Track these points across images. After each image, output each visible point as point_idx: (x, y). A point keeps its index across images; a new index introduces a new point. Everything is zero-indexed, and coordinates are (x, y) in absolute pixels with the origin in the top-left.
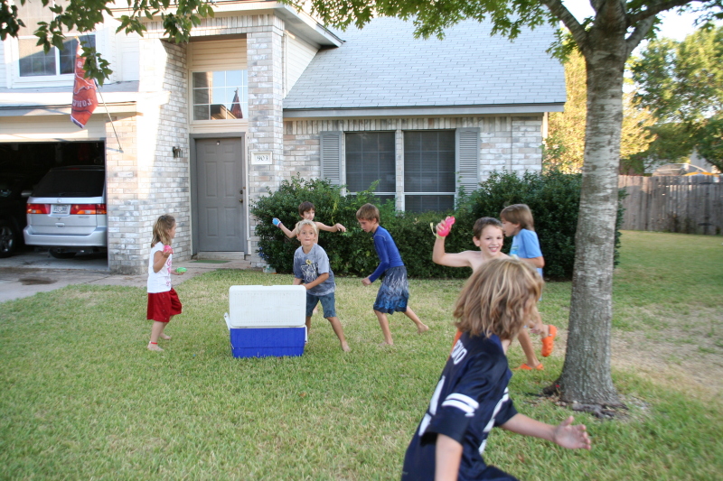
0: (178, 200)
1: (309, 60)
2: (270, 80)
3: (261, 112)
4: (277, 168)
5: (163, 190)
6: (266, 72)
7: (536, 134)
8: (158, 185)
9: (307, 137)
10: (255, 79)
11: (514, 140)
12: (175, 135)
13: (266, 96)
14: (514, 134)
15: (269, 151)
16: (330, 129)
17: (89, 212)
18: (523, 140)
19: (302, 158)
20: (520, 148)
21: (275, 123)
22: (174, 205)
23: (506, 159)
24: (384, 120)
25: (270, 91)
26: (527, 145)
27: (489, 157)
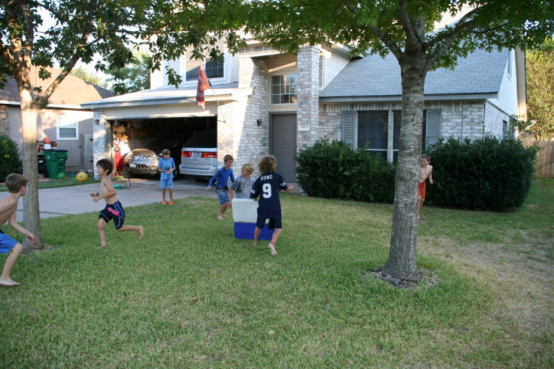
0: (260, 151)
1: (343, 67)
2: (310, 80)
3: (304, 99)
4: (313, 133)
5: (250, 145)
6: (307, 75)
7: (479, 113)
8: (247, 142)
9: (335, 114)
10: (302, 80)
11: (464, 117)
12: (259, 112)
13: (307, 89)
14: (464, 113)
15: (309, 122)
16: (349, 109)
17: (210, 156)
18: (470, 117)
19: (331, 127)
20: (468, 122)
21: (312, 106)
22: (257, 153)
23: (458, 129)
24: (381, 104)
25: (309, 86)
26: (472, 120)
27: (447, 128)
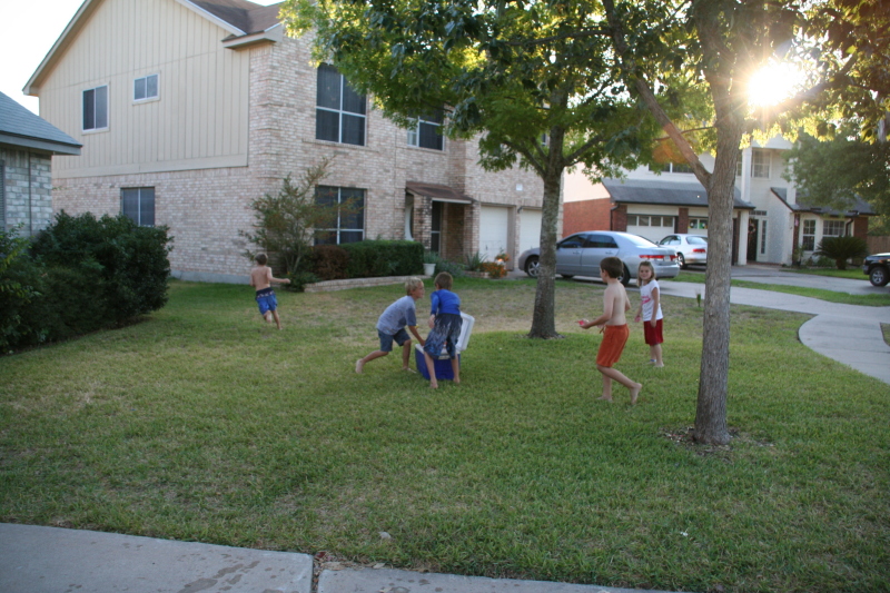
7: (48, 174)
18: (38, 179)
20: (37, 188)
23: (25, 200)
26: (42, 186)
27: (12, 196)
